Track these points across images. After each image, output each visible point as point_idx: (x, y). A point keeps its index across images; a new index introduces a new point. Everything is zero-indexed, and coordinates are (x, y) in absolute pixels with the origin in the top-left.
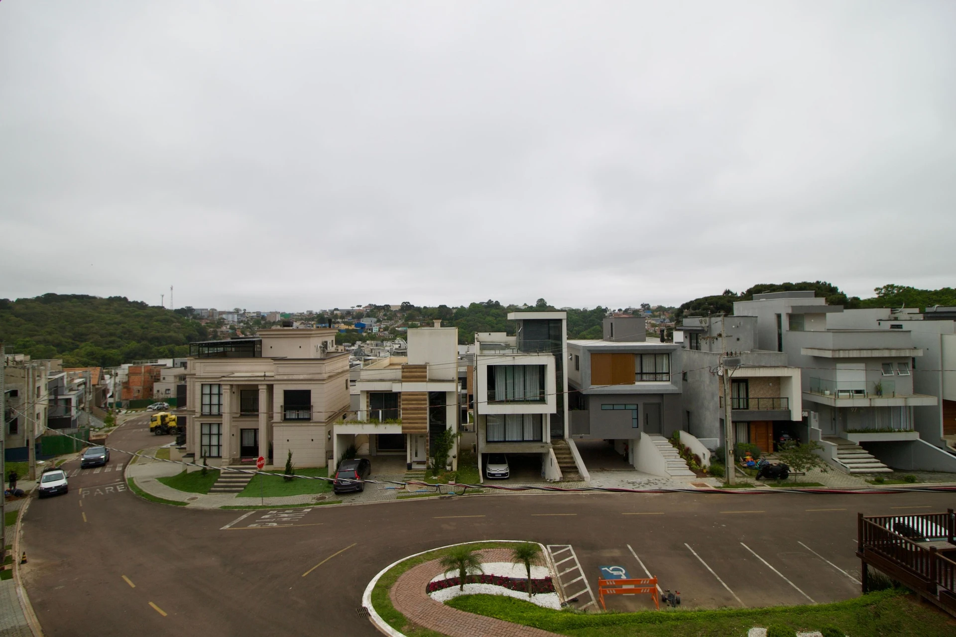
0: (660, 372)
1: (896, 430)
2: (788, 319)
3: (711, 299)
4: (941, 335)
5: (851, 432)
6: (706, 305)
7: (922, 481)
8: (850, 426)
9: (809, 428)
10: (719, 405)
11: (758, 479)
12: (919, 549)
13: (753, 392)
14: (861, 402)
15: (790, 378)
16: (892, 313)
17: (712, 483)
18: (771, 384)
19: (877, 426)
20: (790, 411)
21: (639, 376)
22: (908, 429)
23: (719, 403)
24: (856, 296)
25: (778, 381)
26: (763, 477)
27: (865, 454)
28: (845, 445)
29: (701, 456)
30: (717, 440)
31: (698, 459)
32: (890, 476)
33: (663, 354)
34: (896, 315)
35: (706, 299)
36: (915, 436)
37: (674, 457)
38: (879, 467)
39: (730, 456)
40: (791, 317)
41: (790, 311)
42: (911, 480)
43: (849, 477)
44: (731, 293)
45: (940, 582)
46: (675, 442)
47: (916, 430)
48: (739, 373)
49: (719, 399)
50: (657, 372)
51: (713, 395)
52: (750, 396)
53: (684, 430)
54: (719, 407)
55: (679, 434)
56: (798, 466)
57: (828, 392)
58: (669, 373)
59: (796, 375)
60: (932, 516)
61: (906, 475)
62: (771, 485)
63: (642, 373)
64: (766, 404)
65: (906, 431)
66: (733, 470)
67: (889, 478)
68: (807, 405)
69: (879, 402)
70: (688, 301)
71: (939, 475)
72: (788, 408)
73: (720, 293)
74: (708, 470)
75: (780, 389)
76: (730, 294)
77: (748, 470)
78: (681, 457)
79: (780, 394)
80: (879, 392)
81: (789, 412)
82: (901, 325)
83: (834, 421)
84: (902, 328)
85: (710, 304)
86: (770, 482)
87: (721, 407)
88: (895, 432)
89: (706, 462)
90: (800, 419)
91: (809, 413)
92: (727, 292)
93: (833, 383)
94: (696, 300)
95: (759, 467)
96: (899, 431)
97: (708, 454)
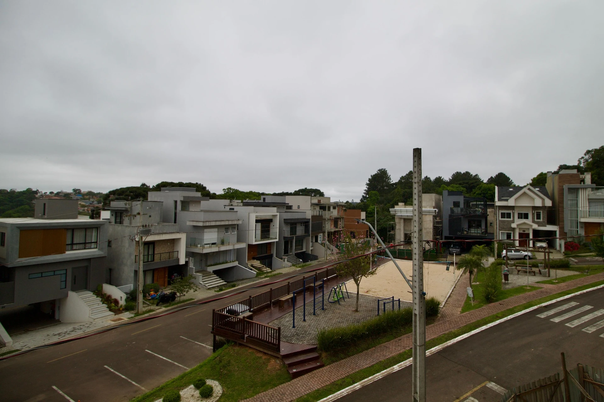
0: (90, 241)
1: (229, 262)
2: (181, 204)
3: (132, 189)
4: (249, 213)
5: (209, 266)
6: (128, 193)
7: (238, 285)
8: (209, 263)
9: (188, 268)
10: (134, 261)
11: (157, 305)
12: (238, 319)
13: (158, 250)
14: (215, 249)
15: (179, 239)
16: (230, 202)
17: (126, 316)
18: (169, 244)
19: (221, 261)
20: (179, 259)
21: (70, 247)
22: (234, 261)
23: (134, 259)
24: (214, 192)
25: (174, 242)
26: (161, 303)
27: (215, 277)
28: (206, 274)
29: (119, 299)
30: (131, 286)
31: (116, 302)
32: (225, 286)
33: (93, 228)
34: (232, 203)
35: (128, 188)
36: (236, 263)
37: (97, 305)
38: (221, 282)
39: (140, 295)
40: (183, 202)
41: (182, 199)
42: (234, 286)
43: (207, 291)
44: (146, 185)
45: (246, 333)
46: (99, 293)
47: (237, 260)
48: (150, 238)
49: (134, 257)
50: (87, 242)
51: (130, 255)
52: (156, 252)
53: (107, 283)
54: (134, 262)
55: (102, 287)
56: (181, 291)
57: (199, 246)
58: (97, 242)
59: (183, 237)
60: (241, 302)
61: (232, 284)
62: (165, 307)
63: (72, 244)
64: (165, 257)
65: (233, 262)
66: (142, 303)
67: (225, 287)
68: (189, 254)
69: (223, 248)
70: (115, 189)
71: (245, 281)
72: (178, 257)
73: (139, 185)
74: (124, 308)
75: (174, 246)
76: (145, 187)
77: (152, 301)
78: (103, 303)
79: (174, 249)
80: (223, 243)
81: (178, 260)
82: (234, 208)
83: (201, 262)
84: (234, 210)
85: (131, 192)
86: (165, 305)
87: (135, 262)
88: (228, 263)
89: (122, 303)
90: (184, 263)
91: (189, 259)
92: (144, 185)
93: (202, 240)
94: (121, 189)
95: (159, 297)
96: (230, 262)
97: (124, 296)
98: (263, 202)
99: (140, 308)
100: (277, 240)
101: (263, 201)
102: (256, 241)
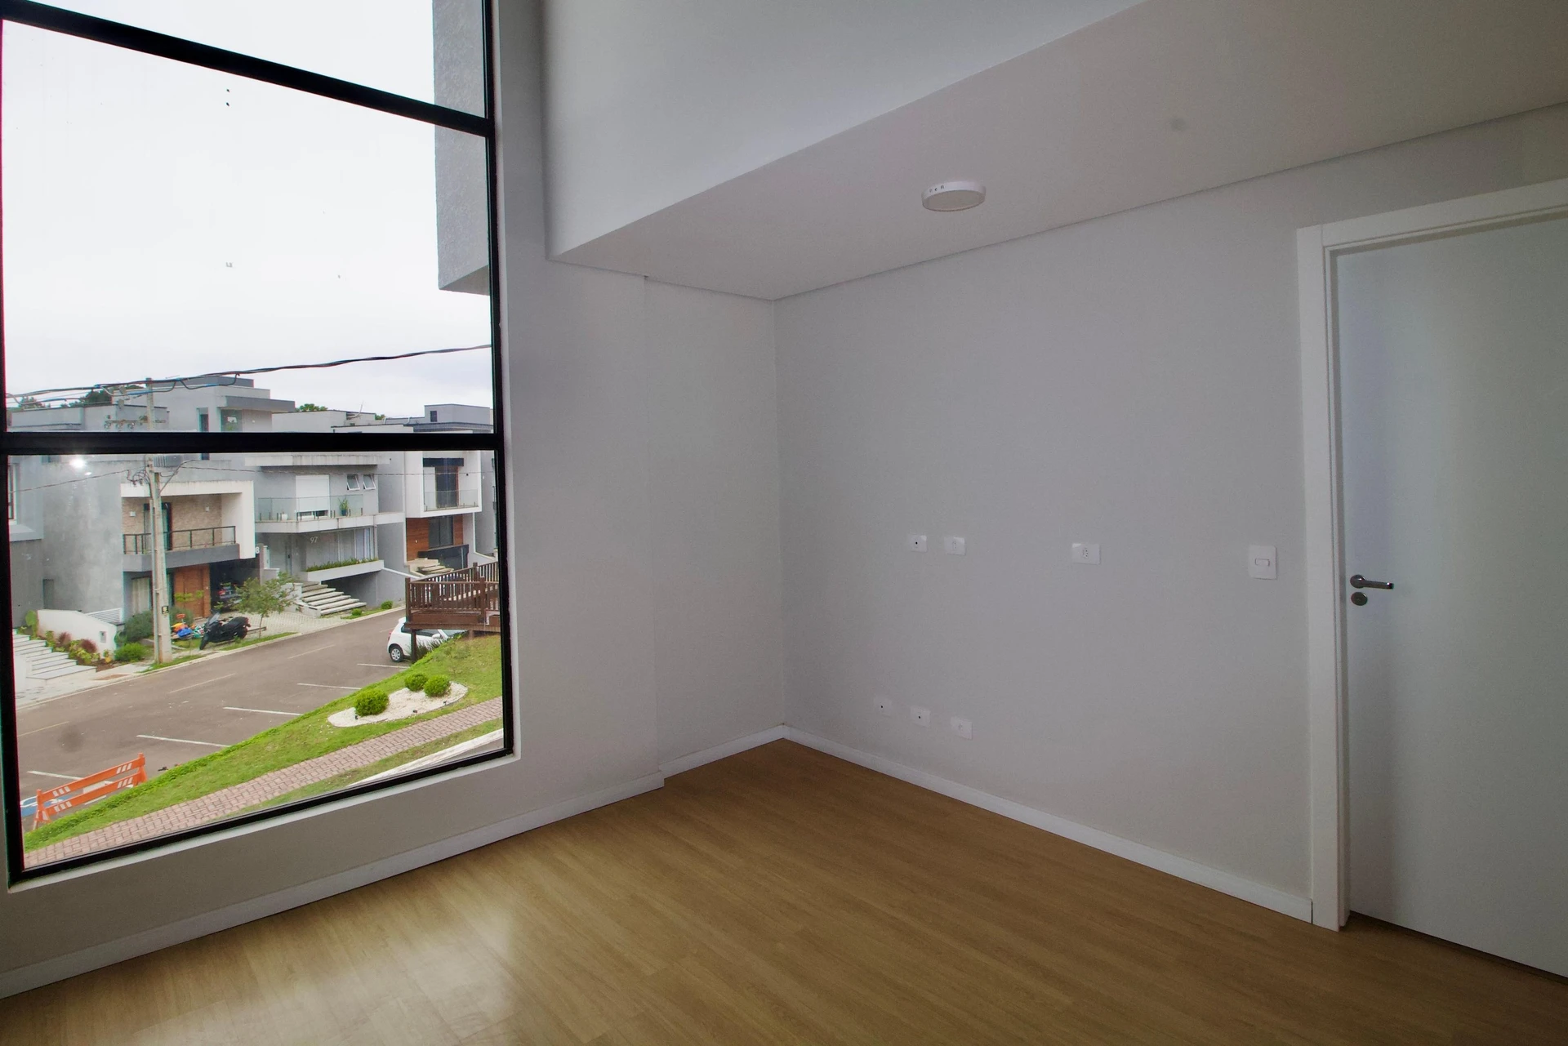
1: (360, 561)
2: (220, 416)
5: (310, 570)
8: (309, 563)
9: (261, 569)
10: (123, 550)
11: (203, 646)
13: (180, 523)
14: (324, 525)
15: (237, 495)
16: (347, 419)
18: (208, 509)
19: (341, 559)
20: (238, 545)
22: (372, 558)
23: (122, 546)
25: (219, 501)
26: (210, 644)
27: (333, 593)
28: (309, 587)
29: (95, 638)
31: (88, 646)
34: (352, 421)
36: (379, 565)
38: (351, 602)
39: (162, 617)
41: (223, 404)
43: (320, 618)
46: (33, 629)
47: (380, 558)
49: (122, 540)
51: (107, 535)
52: (175, 527)
54: (122, 552)
55: (35, 615)
57: (285, 517)
59: (245, 491)
62: (225, 648)
64: (202, 540)
65: (371, 561)
67: (363, 611)
68: (263, 538)
72: (235, 542)
74: (113, 658)
75: (220, 515)
77: (182, 643)
78: (54, 650)
79: (220, 523)
80: (344, 512)
81: (236, 548)
83: (289, 560)
86: (223, 645)
87: (125, 552)
88: (359, 563)
89: (107, 646)
90: (254, 556)
91: (261, 549)
93: (291, 502)
95: (204, 632)
96: (364, 562)
97: (112, 632)
98: (430, 422)
99: (164, 649)
100: (479, 509)
101: (432, 421)
102: (426, 510)
